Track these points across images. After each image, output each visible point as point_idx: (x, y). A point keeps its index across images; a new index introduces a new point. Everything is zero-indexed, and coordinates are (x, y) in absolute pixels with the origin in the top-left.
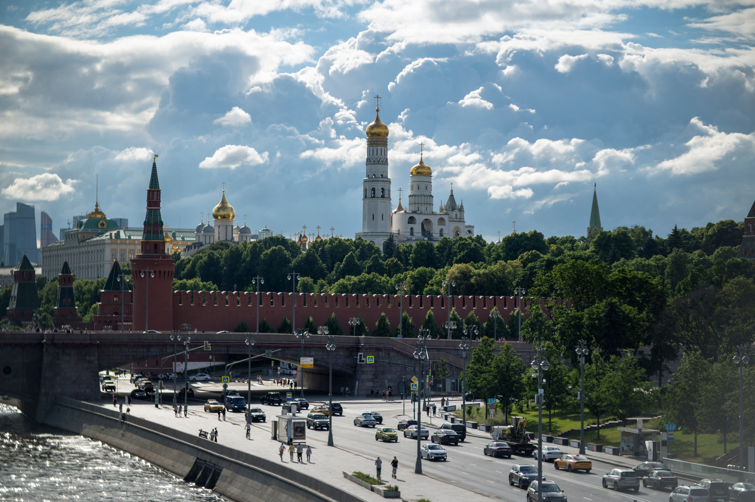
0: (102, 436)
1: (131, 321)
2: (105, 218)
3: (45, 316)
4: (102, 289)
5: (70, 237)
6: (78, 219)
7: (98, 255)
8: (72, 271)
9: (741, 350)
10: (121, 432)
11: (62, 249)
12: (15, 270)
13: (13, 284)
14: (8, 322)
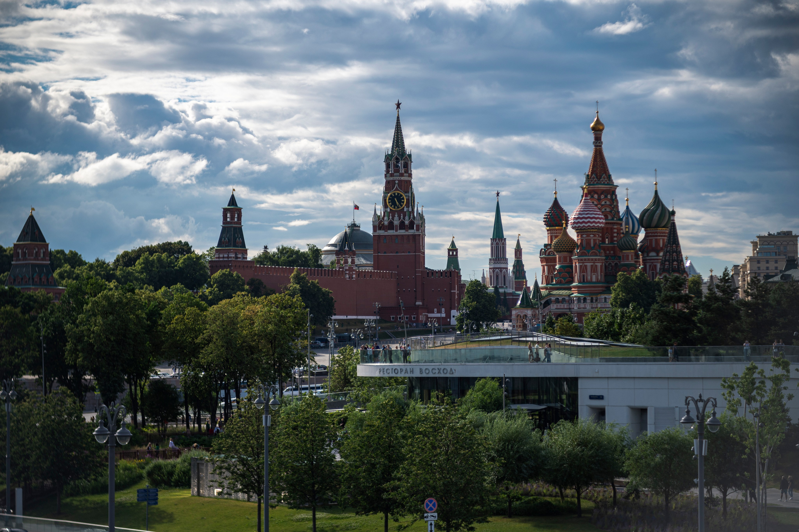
9: (8, 384)
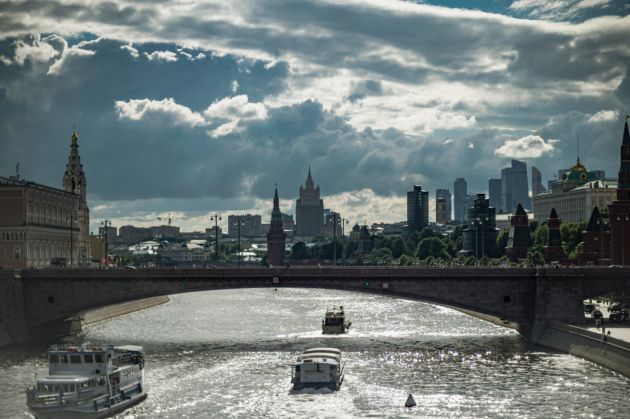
0: (587, 355)
1: (610, 258)
2: (585, 171)
3: (537, 253)
4: (584, 230)
5: (557, 187)
6: (563, 172)
7: (580, 202)
8: (558, 216)
10: (603, 351)
11: (550, 198)
12: (511, 215)
13: (510, 228)
14: (506, 259)
